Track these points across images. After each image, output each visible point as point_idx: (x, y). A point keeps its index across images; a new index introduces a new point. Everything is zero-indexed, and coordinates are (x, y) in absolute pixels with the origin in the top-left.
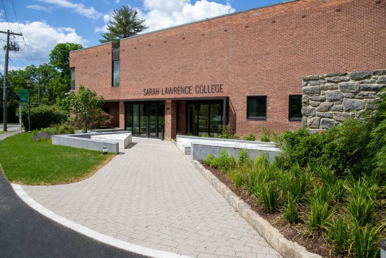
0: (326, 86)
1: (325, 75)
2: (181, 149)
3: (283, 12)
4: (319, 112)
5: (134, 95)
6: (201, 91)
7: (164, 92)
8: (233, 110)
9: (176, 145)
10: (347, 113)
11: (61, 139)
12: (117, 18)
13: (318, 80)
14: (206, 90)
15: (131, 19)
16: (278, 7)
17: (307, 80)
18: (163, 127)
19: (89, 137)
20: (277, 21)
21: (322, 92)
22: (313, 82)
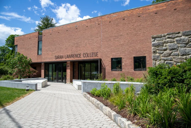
0: (167, 41)
1: (166, 34)
2: (75, 87)
3: (128, 14)
4: (163, 57)
5: (50, 59)
6: (86, 56)
7: (66, 57)
8: (103, 66)
9: (72, 85)
10: (182, 57)
11: (2, 83)
12: (42, 22)
13: (161, 37)
14: (89, 56)
15: (50, 22)
16: (125, 12)
17: (154, 38)
18: (66, 76)
19: (21, 81)
20: (126, 19)
21: (164, 45)
22: (158, 39)
